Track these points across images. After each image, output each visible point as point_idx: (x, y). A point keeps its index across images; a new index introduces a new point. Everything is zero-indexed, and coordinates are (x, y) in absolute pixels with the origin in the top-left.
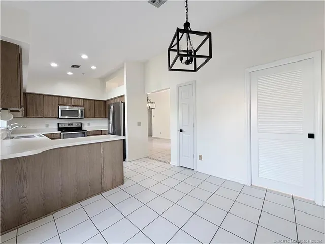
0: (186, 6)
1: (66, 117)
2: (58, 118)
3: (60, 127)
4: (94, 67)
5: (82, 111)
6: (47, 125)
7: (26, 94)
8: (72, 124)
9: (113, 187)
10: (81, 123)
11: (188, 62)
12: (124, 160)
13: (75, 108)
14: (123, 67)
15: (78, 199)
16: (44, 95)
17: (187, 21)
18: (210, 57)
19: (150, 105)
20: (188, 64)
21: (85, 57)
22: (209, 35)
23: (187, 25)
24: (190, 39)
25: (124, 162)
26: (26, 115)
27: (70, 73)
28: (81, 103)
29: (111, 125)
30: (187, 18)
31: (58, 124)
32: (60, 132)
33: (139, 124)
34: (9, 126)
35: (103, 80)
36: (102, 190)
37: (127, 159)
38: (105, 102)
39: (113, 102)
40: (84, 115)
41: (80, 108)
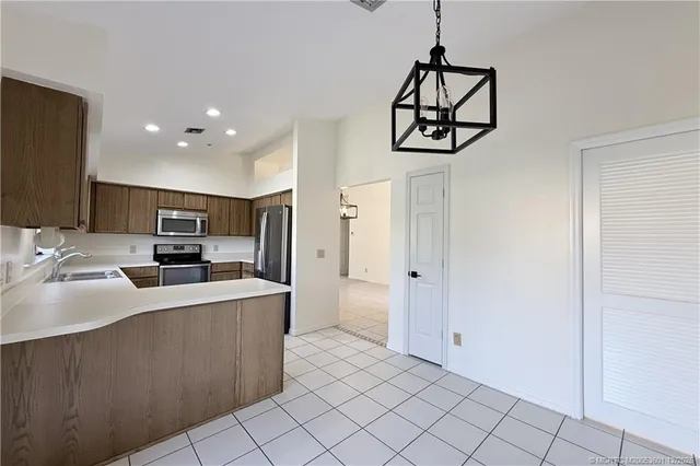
0: (438, 10)
1: (172, 234)
2: (156, 234)
3: (158, 252)
4: (231, 132)
5: (203, 222)
6: (133, 249)
7: (95, 185)
8: (182, 248)
9: (258, 398)
10: (200, 245)
11: (437, 135)
12: (287, 331)
13: (190, 215)
14: (292, 131)
15: (184, 424)
16: (130, 188)
17: (438, 43)
18: (493, 124)
19: (344, 210)
20: (438, 139)
21: (213, 112)
22: (490, 75)
23: (438, 51)
24: (443, 84)
25: (286, 337)
26: (93, 229)
27: (182, 144)
28: (202, 204)
29: (261, 253)
30: (438, 37)
31: (155, 246)
32: (158, 264)
33: (321, 254)
34: (57, 254)
35: (250, 156)
36: (236, 404)
37: (293, 330)
38: (251, 202)
39: (267, 203)
40: (208, 230)
41: (200, 215)
